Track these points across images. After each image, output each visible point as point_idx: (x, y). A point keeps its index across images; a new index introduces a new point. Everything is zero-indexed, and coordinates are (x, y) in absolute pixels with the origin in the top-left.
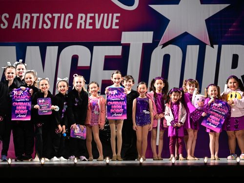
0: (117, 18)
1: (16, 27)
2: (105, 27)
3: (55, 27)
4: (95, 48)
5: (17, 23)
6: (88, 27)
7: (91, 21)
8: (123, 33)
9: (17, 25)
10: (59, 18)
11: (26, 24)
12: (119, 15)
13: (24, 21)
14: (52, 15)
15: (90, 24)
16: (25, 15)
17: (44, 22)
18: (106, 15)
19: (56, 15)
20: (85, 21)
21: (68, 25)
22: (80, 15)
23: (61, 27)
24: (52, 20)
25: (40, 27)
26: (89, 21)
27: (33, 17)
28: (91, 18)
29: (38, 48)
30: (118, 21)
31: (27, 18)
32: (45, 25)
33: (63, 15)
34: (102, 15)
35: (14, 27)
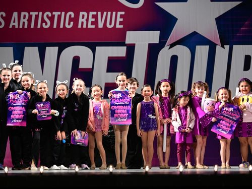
0: (121, 16)
1: (14, 26)
2: (108, 26)
3: (55, 26)
4: (98, 48)
5: (14, 22)
6: (90, 26)
7: (94, 20)
8: (128, 32)
9: (14, 24)
10: (59, 17)
11: (24, 23)
12: (123, 13)
13: (22, 20)
14: (52, 13)
15: (93, 23)
16: (23, 14)
17: (43, 21)
18: (109, 13)
19: (56, 14)
20: (87, 20)
21: (69, 24)
22: (81, 14)
23: (62, 26)
24: (51, 19)
25: (39, 26)
26: (91, 20)
27: (32, 15)
28: (93, 16)
29: (36, 48)
30: (122, 20)
31: (25, 16)
32: (44, 24)
33: (63, 13)
34: (105, 13)
35: (11, 27)
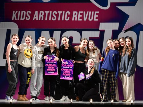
0: (97, 14)
1: (35, 19)
2: (89, 19)
3: (59, 19)
4: (83, 32)
5: (36, 17)
6: (79, 20)
7: (81, 16)
8: (101, 23)
9: (36, 18)
10: (62, 14)
11: (41, 17)
12: (98, 12)
13: (40, 16)
14: (57, 12)
15: (80, 18)
16: (41, 12)
17: (52, 16)
18: (90, 12)
19: (60, 12)
20: (77, 16)
21: (67, 18)
22: (74, 12)
23: (63, 19)
24: (57, 15)
25: (50, 19)
26: (80, 16)
27: (46, 13)
28: (81, 14)
29: (48, 32)
30: (97, 16)
31: (42, 14)
32: (53, 18)
33: (64, 12)
34: (88, 12)
35: (34, 19)
